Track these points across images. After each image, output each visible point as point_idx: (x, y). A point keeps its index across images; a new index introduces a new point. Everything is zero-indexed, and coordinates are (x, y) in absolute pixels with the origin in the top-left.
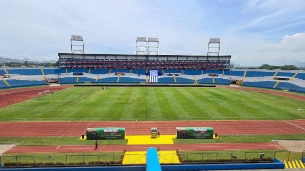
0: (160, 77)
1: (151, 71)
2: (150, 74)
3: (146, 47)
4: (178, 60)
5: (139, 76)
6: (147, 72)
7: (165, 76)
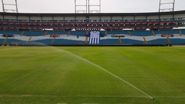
0: (101, 38)
1: (91, 33)
2: (91, 35)
3: (86, 6)
4: (123, 20)
5: (78, 38)
6: (87, 33)
7: (108, 37)
